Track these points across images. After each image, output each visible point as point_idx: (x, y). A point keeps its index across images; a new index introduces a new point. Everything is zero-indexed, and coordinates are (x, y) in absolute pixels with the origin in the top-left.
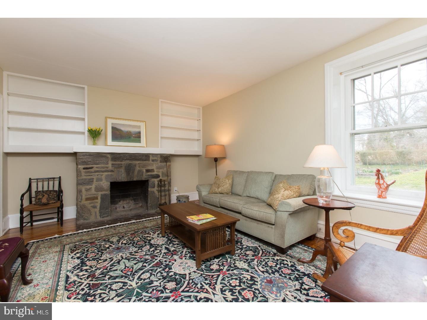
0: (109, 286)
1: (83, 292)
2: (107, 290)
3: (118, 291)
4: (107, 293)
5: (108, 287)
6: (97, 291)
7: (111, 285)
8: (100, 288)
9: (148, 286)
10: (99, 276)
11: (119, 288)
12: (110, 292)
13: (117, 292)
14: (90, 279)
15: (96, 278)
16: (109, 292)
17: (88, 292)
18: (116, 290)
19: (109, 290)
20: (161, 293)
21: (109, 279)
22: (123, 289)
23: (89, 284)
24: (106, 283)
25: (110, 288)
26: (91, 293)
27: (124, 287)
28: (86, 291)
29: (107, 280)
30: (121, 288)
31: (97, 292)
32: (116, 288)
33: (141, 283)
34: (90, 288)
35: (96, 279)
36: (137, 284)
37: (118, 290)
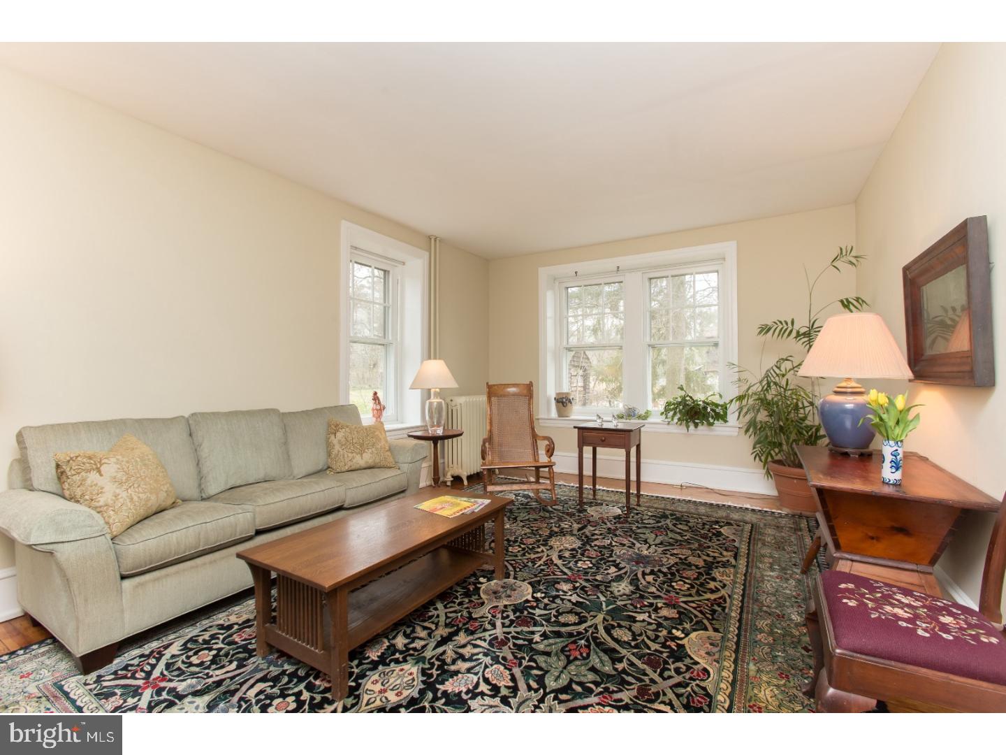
0: (633, 644)
1: (679, 664)
2: (640, 639)
3: (628, 627)
4: (644, 635)
5: (635, 642)
6: (656, 650)
7: (629, 644)
8: (649, 652)
9: (588, 603)
10: (634, 681)
11: (623, 629)
12: (639, 633)
13: (631, 626)
14: (653, 689)
15: (640, 682)
16: (641, 635)
17: (671, 660)
18: (630, 629)
19: (638, 638)
20: (586, 587)
21: (620, 660)
22: (618, 624)
23: (661, 675)
24: (633, 654)
25: (634, 639)
26: (667, 654)
27: (616, 625)
28: (673, 663)
29: (627, 659)
30: (620, 626)
31: (657, 647)
32: (627, 631)
33: (589, 613)
34: (664, 665)
35: (643, 677)
36: (595, 617)
37: (626, 628)
